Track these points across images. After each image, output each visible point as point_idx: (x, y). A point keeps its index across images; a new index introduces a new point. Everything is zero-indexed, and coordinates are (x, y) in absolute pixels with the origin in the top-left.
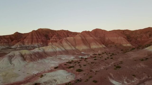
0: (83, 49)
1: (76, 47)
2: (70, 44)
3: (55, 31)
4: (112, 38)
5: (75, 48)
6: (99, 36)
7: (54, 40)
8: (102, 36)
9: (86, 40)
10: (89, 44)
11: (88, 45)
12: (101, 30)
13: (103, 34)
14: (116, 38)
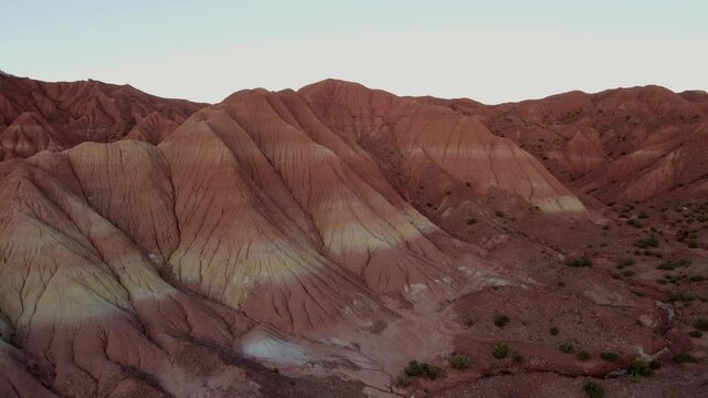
0: (257, 291)
1: (174, 261)
2: (99, 227)
3: (40, 85)
4: (452, 151)
5: (165, 273)
6: (355, 132)
7: (19, 146)
8: (372, 135)
9: (279, 173)
10: (306, 212)
11: (301, 220)
12: (357, 89)
13: (379, 121)
14: (478, 152)
